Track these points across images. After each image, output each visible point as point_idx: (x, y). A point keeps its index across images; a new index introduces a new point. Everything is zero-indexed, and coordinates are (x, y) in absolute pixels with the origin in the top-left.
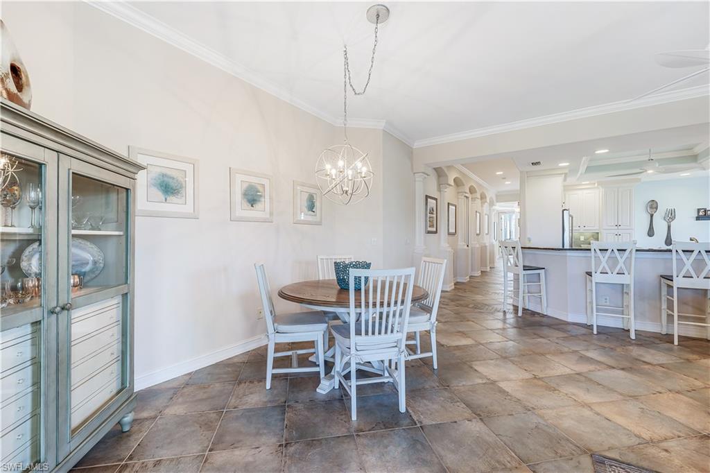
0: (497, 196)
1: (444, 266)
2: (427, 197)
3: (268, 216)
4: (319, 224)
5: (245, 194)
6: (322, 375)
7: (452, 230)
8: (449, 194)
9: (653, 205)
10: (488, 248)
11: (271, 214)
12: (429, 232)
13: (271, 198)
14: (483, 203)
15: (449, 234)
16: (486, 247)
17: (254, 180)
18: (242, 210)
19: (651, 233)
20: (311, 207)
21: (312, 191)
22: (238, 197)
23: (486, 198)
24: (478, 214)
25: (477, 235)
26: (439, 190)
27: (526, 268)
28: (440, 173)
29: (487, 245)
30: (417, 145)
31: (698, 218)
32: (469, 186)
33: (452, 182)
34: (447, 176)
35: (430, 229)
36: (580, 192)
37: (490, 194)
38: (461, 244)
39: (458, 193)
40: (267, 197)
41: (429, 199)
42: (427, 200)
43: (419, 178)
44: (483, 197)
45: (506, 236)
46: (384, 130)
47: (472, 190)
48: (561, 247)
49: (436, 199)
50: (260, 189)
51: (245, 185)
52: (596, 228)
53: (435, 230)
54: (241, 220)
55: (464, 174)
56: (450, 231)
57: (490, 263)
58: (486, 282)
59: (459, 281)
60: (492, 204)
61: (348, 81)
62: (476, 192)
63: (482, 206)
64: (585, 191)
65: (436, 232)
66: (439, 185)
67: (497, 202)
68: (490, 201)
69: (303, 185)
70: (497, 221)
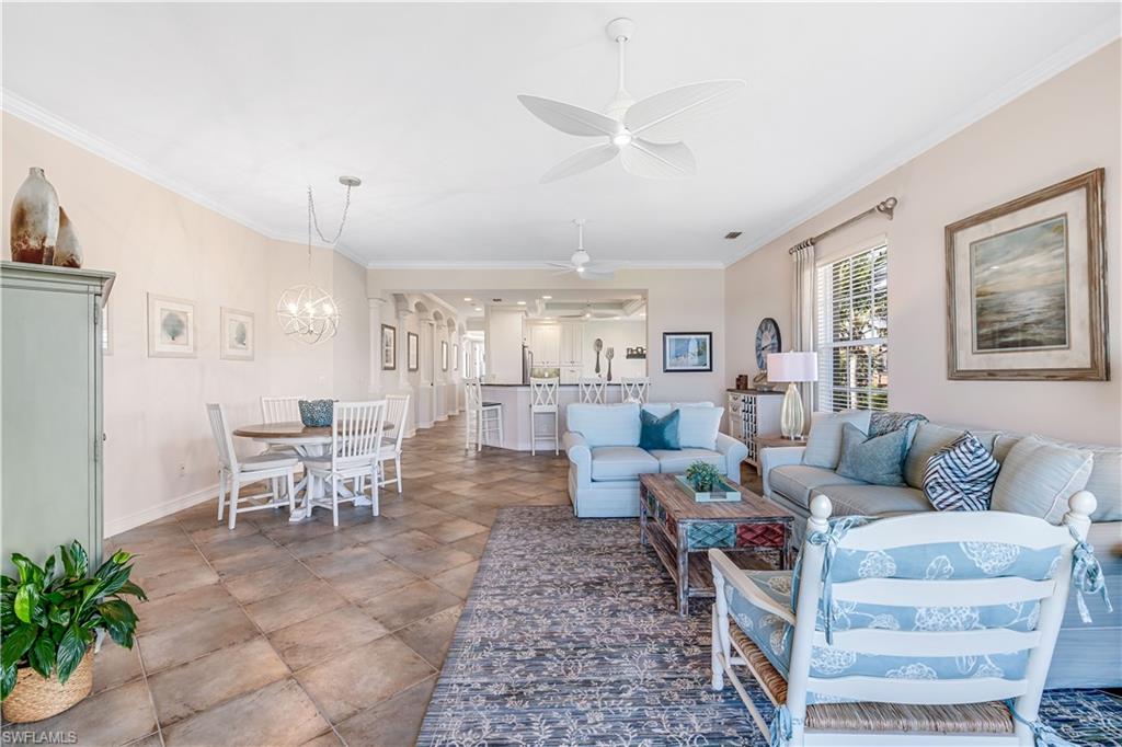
0: (468, 322)
1: (407, 401)
2: (384, 326)
3: (192, 351)
4: (251, 359)
5: (165, 325)
6: (292, 507)
7: (413, 366)
8: (409, 322)
9: (599, 344)
10: (457, 387)
11: (195, 348)
12: (386, 368)
13: (195, 329)
14: (451, 331)
15: (410, 370)
16: (454, 385)
17: (176, 308)
18: (163, 344)
19: (598, 370)
20: (241, 339)
21: (242, 319)
22: (158, 329)
23: (454, 325)
24: (445, 346)
25: (444, 371)
26: (397, 317)
27: (485, 405)
28: (399, 298)
29: (456, 383)
30: (371, 266)
31: (628, 357)
32: (434, 311)
33: (413, 309)
34: (406, 301)
35: (387, 365)
36: (543, 327)
37: (459, 321)
38: (424, 382)
39: (420, 320)
40: (190, 326)
41: (386, 330)
42: (383, 329)
43: (373, 304)
44: (451, 324)
45: (481, 372)
46: (335, 251)
47: (437, 316)
48: (521, 383)
49: (394, 329)
50: (183, 318)
51: (166, 313)
52: (556, 365)
53: (392, 365)
54: (162, 355)
55: (428, 299)
56: (411, 366)
57: (460, 405)
58: (453, 427)
59: (421, 427)
60: (461, 332)
61: (313, 225)
62: (441, 318)
63: (450, 335)
64: (548, 327)
65: (394, 368)
66: (397, 311)
67: (468, 329)
68: (459, 329)
69: (232, 311)
70: (470, 352)
